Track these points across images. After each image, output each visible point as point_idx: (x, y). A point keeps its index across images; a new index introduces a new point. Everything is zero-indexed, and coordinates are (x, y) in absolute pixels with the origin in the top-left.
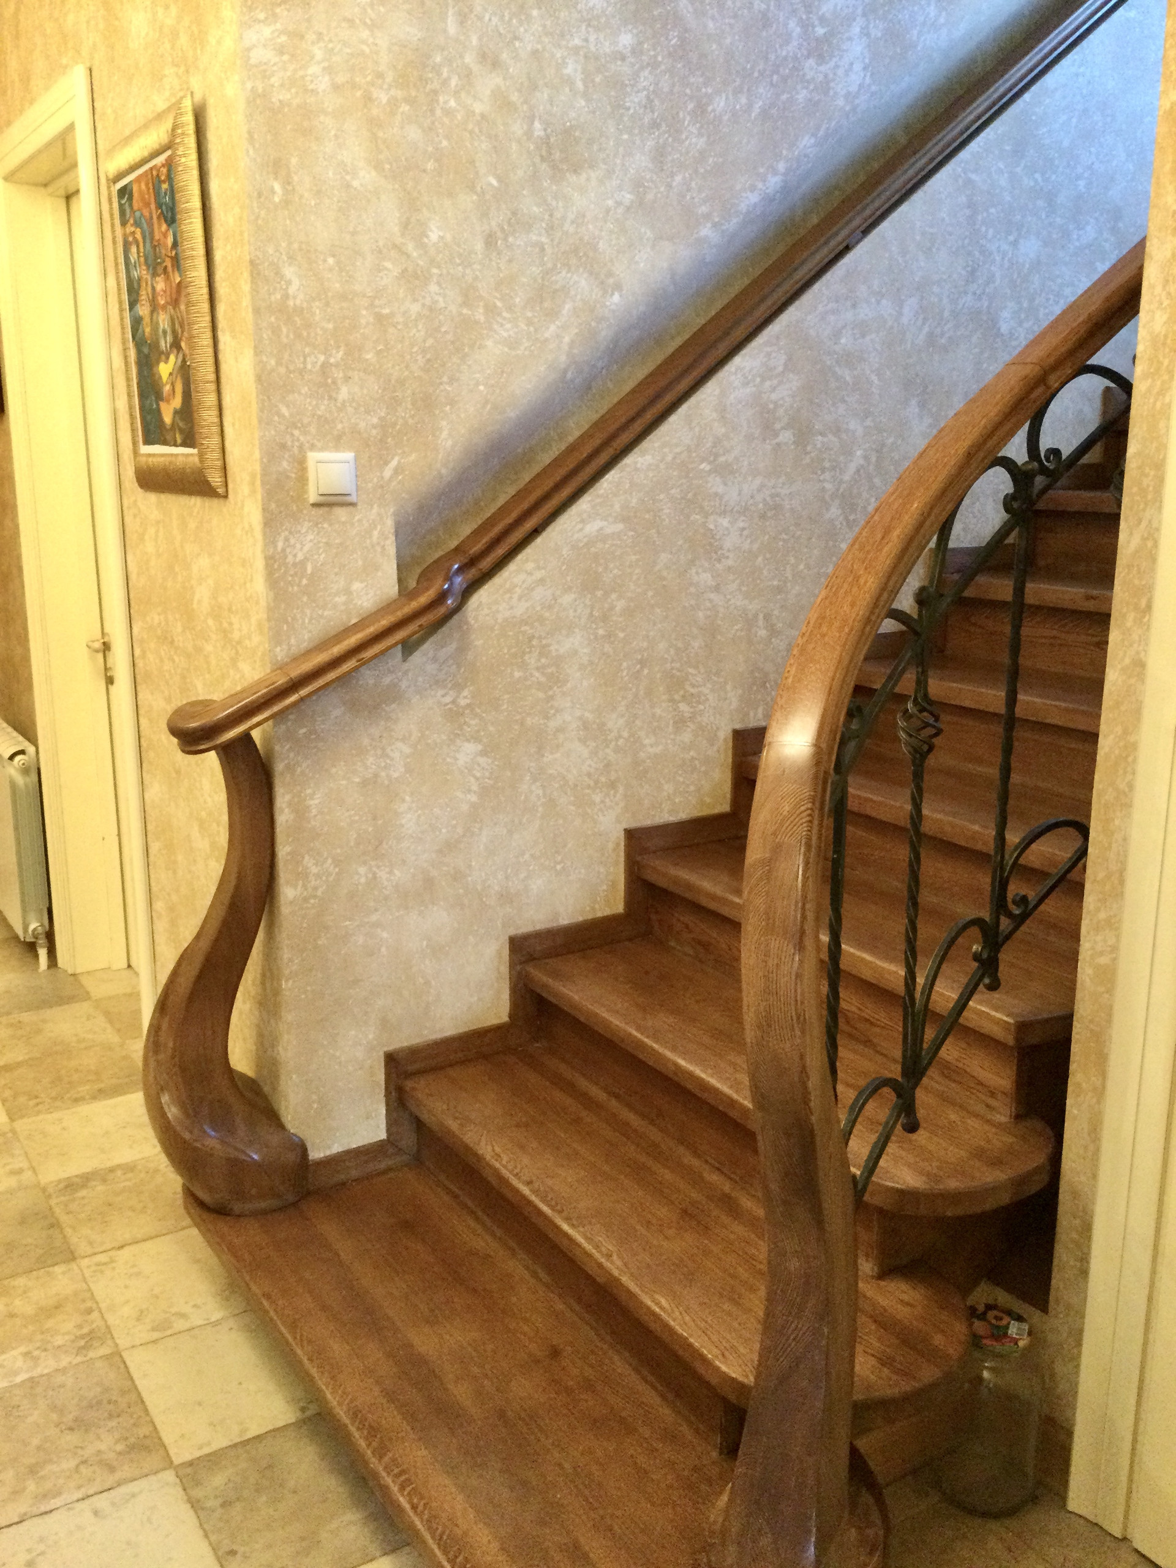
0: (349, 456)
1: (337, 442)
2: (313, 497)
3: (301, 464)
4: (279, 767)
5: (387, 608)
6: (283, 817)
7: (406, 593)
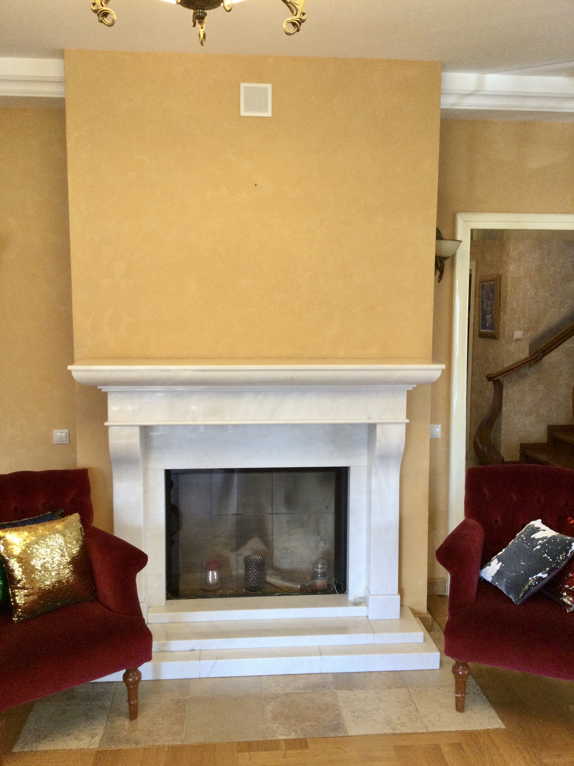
0: (522, 332)
1: (520, 330)
2: (515, 339)
3: (513, 334)
4: (504, 386)
5: (527, 358)
6: (504, 395)
7: (530, 356)
